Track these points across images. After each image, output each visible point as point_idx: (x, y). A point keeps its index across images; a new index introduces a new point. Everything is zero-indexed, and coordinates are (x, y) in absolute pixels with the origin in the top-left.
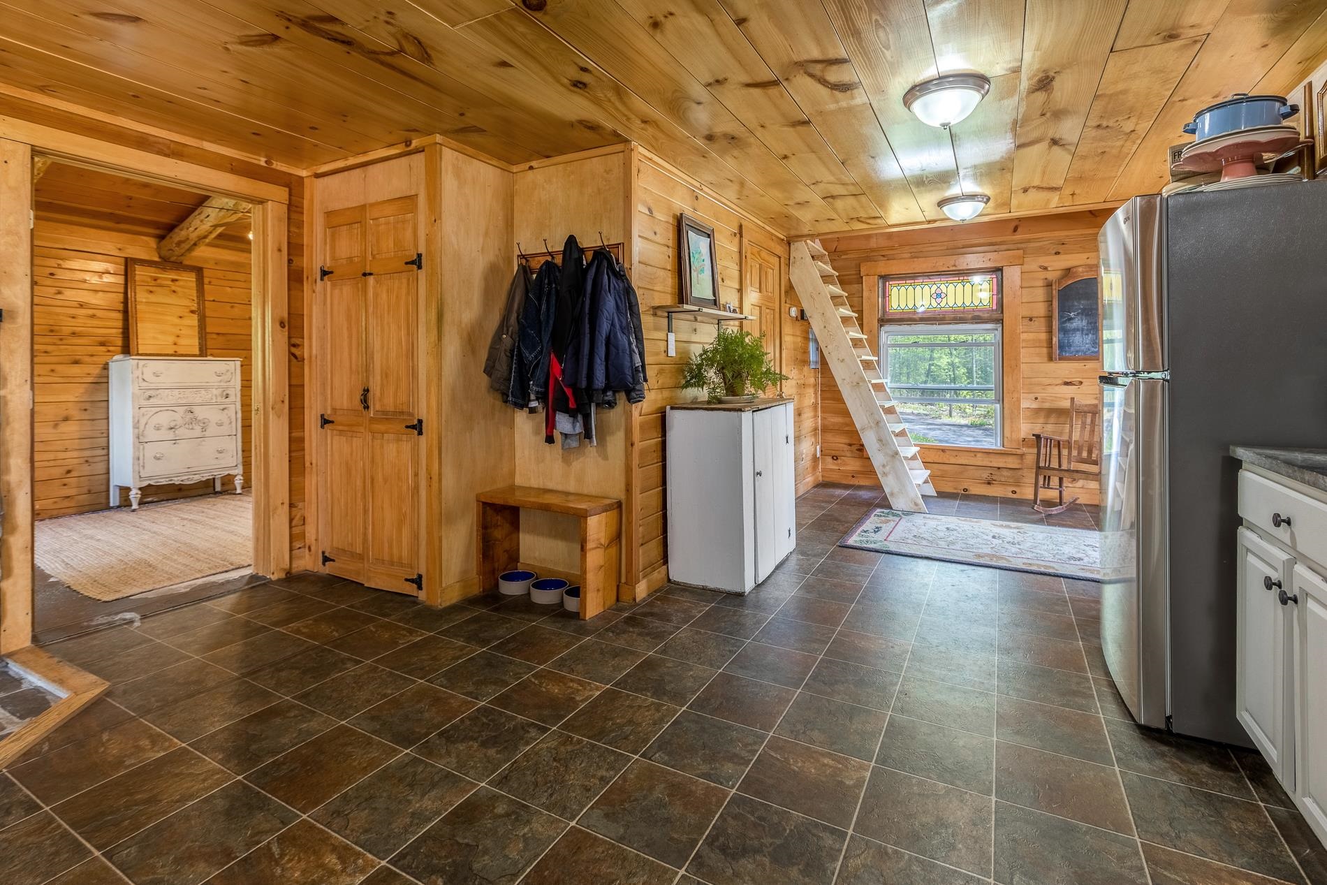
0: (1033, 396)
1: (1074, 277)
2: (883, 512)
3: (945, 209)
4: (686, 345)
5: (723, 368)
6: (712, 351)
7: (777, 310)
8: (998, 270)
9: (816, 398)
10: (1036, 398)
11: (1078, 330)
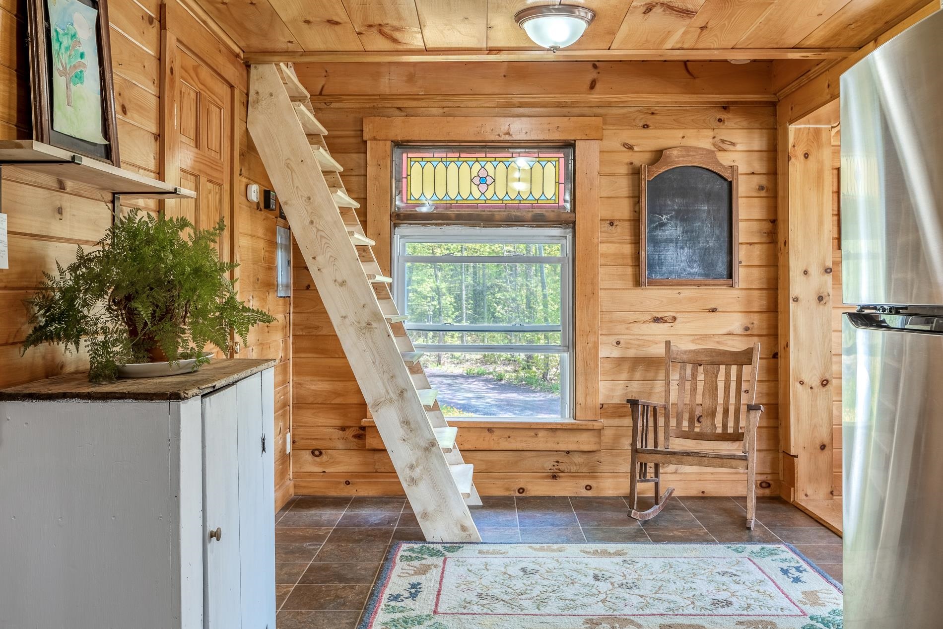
0: (613, 339)
1: (667, 164)
2: (412, 550)
3: (529, 26)
4: (36, 243)
5: (129, 298)
6: (100, 260)
7: (227, 186)
8: (568, 146)
9: (286, 349)
10: (618, 343)
11: (671, 241)
